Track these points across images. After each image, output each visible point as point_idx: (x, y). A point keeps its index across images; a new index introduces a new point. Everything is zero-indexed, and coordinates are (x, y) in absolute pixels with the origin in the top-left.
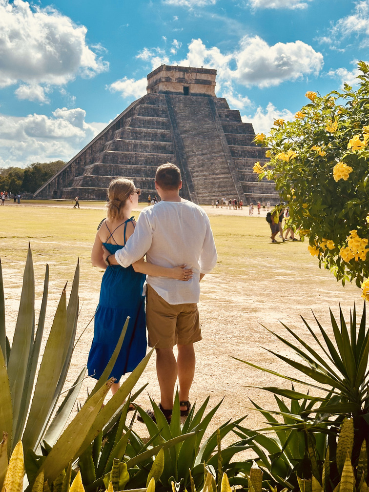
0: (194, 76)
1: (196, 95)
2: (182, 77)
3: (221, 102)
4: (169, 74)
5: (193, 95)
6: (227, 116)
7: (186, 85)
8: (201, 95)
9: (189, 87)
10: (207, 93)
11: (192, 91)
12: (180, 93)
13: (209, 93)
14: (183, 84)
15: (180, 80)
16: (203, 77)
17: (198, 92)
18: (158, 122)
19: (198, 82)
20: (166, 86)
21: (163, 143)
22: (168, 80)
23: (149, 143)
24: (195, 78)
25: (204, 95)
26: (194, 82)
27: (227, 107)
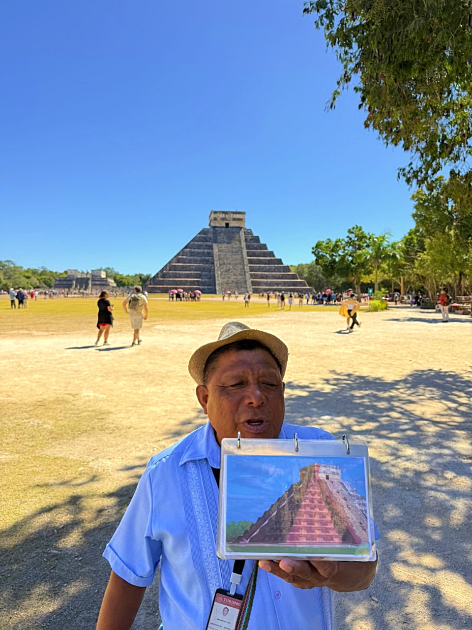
0: (232, 216)
1: (233, 227)
2: (224, 217)
3: (249, 231)
4: (216, 216)
5: (231, 227)
6: (251, 240)
7: (227, 222)
8: (236, 227)
9: (229, 223)
10: (240, 226)
11: (230, 225)
12: (223, 227)
13: (242, 226)
14: (224, 221)
15: (223, 219)
16: (238, 216)
18: (206, 245)
19: (234, 219)
20: (214, 223)
21: (207, 258)
22: (215, 219)
23: (198, 258)
25: (238, 227)
26: (232, 220)
27: (252, 234)
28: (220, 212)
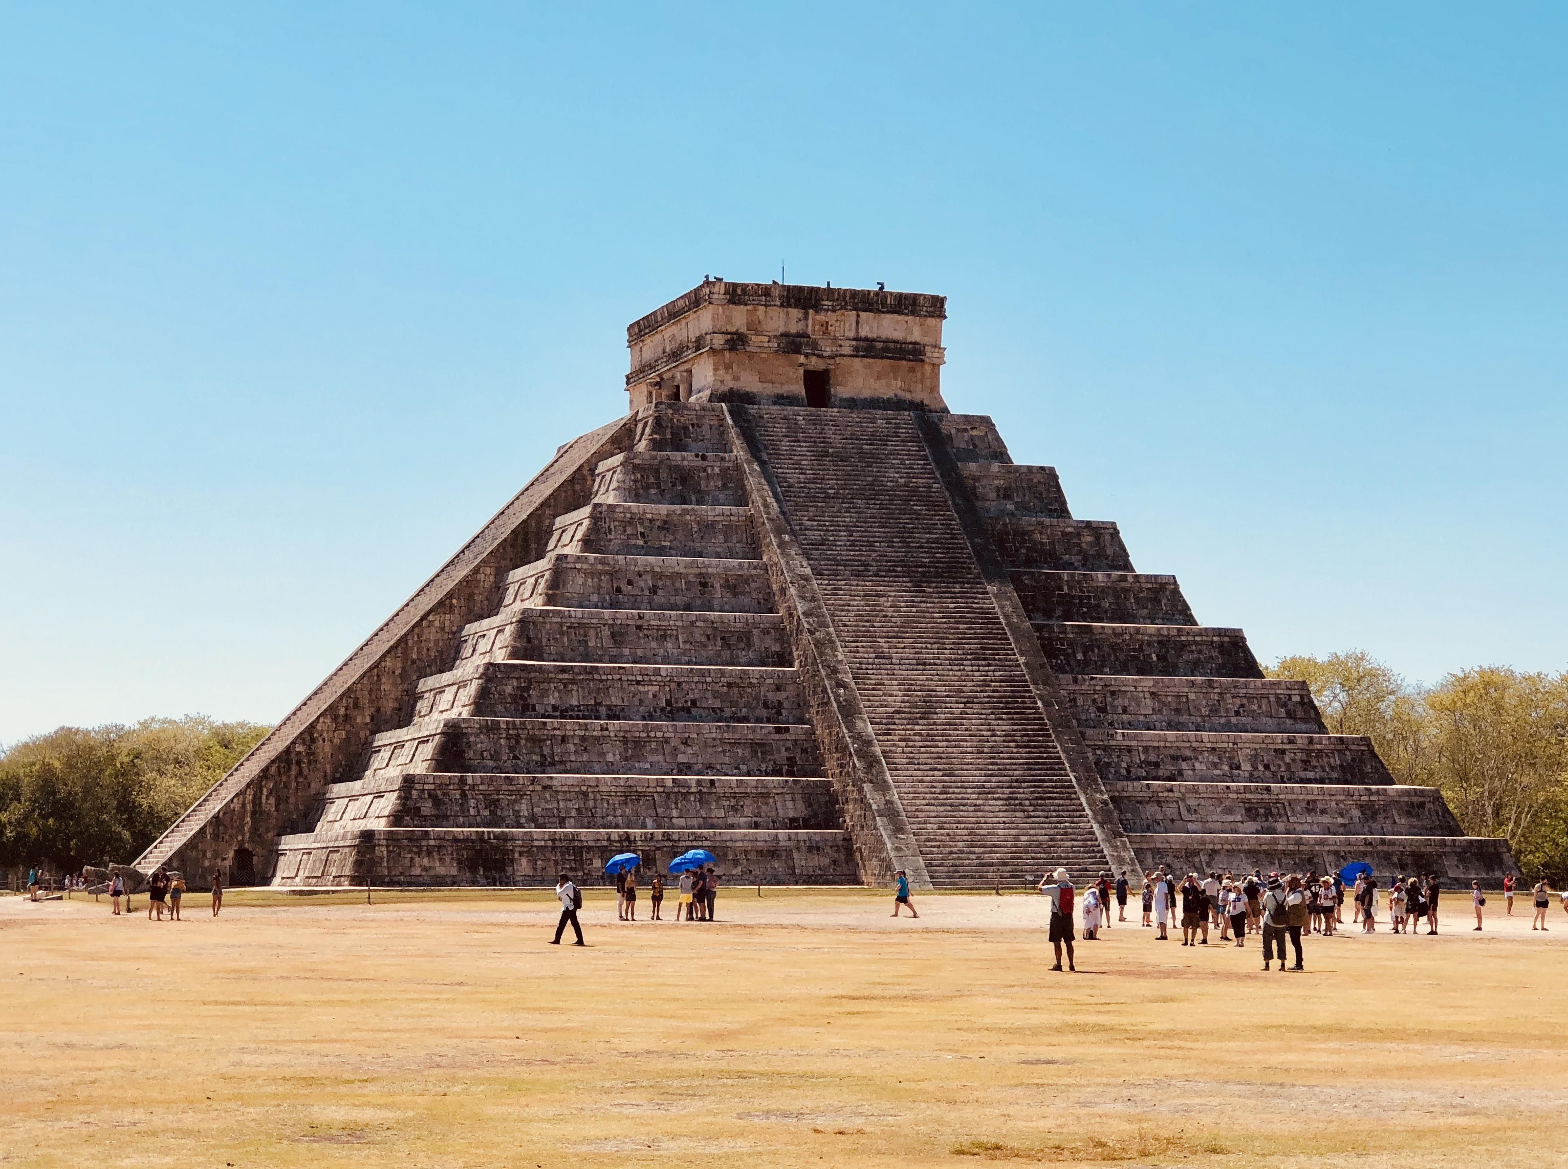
0: (848, 325)
1: (860, 404)
2: (794, 328)
3: (975, 433)
4: (739, 318)
5: (845, 404)
6: (1005, 493)
7: (815, 364)
8: (881, 403)
9: (826, 372)
10: (908, 396)
11: (841, 391)
12: (790, 399)
13: (920, 395)
14: (802, 359)
15: (790, 344)
16: (890, 327)
17: (866, 394)
18: (707, 527)
19: (866, 348)
20: (728, 367)
21: (736, 620)
22: (736, 342)
23: (675, 619)
24: (852, 334)
25: (897, 404)
26: (847, 350)
27: (1000, 454)
28: (764, 292)
